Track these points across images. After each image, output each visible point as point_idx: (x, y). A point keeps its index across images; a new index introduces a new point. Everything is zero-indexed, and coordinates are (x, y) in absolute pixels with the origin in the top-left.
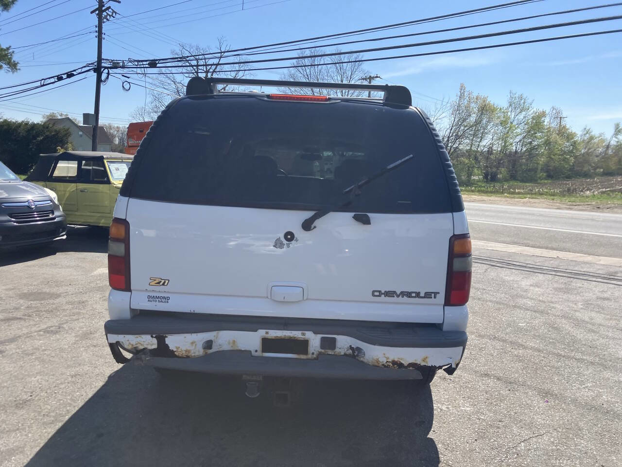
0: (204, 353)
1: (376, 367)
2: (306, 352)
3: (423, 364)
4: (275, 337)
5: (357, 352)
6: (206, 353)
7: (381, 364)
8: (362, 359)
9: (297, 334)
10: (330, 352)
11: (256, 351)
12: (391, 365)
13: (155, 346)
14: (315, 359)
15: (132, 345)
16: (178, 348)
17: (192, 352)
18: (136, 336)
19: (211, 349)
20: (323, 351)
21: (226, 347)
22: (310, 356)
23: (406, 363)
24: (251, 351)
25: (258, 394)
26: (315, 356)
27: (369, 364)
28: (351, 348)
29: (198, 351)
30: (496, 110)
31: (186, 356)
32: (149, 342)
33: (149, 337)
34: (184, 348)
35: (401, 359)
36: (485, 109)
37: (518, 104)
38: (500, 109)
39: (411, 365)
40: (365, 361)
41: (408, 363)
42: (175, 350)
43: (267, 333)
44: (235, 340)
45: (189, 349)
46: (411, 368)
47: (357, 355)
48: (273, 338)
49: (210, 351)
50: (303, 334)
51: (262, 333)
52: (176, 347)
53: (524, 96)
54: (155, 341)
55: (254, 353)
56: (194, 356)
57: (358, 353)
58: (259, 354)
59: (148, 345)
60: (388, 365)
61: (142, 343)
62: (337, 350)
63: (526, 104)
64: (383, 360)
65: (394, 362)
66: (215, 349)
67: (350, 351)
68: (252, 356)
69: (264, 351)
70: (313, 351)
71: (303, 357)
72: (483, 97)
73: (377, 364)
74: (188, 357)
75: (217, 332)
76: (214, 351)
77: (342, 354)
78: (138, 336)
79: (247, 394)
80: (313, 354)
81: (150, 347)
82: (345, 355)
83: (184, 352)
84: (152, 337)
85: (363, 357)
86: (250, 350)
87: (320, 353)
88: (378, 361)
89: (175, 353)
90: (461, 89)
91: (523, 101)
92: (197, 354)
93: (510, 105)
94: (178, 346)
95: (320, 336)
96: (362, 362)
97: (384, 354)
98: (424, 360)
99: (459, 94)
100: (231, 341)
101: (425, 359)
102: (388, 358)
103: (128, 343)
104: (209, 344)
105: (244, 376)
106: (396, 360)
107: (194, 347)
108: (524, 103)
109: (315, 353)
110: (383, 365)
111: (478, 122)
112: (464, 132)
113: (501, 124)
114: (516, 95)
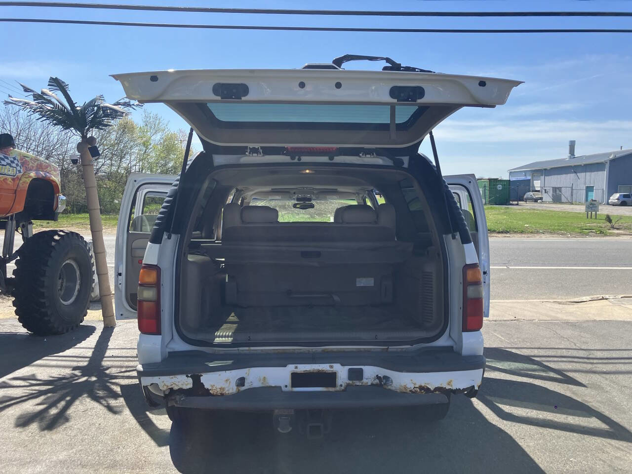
0: (237, 391)
1: (404, 394)
2: (334, 384)
3: (448, 387)
4: (304, 371)
5: (384, 381)
6: (239, 390)
7: (408, 390)
8: (389, 387)
9: (325, 367)
10: (358, 383)
11: (286, 386)
12: (418, 390)
13: (190, 386)
14: (343, 391)
15: (168, 386)
16: (212, 386)
17: (227, 389)
18: (171, 377)
19: (244, 386)
20: (351, 382)
21: (257, 384)
22: (338, 388)
23: (432, 388)
24: (280, 387)
25: (290, 429)
26: (343, 388)
27: (396, 392)
28: (378, 377)
29: (231, 388)
30: (136, 129)
31: (220, 394)
32: (184, 382)
33: (184, 376)
34: (219, 387)
35: (428, 384)
36: (126, 127)
37: (153, 124)
38: (140, 128)
39: (437, 389)
40: (393, 388)
41: (434, 387)
42: (210, 388)
43: (296, 368)
44: (266, 377)
45: (223, 386)
46: (437, 392)
47: (385, 384)
48: (303, 372)
49: (242, 388)
50: (331, 367)
51: (291, 368)
52: (211, 385)
53: (159, 116)
54: (190, 380)
55: (284, 389)
56: (228, 393)
57: (386, 381)
58: (289, 389)
59: (182, 385)
60: (416, 391)
61: (177, 383)
62: (365, 381)
63: (161, 124)
64: (411, 386)
65: (421, 388)
66: (247, 386)
67: (377, 381)
68: (282, 392)
69: (293, 385)
70: (342, 383)
71: (331, 389)
73: (405, 391)
74: (222, 395)
75: (248, 369)
76: (247, 388)
77: (369, 384)
78: (173, 376)
79: (279, 429)
80: (341, 386)
81: (185, 387)
82: (372, 384)
83: (219, 390)
84: (187, 376)
85: (391, 385)
86: (281, 385)
87: (348, 385)
88: (405, 388)
89: (210, 391)
91: (158, 122)
92: (231, 391)
93: (146, 125)
94: (212, 384)
95: (348, 367)
96: (390, 390)
97: (412, 380)
98: (449, 384)
100: (262, 378)
101: (450, 382)
102: (415, 384)
103: (163, 384)
104: (241, 381)
105: (276, 411)
106: (423, 385)
107: (228, 384)
109: (343, 385)
110: (411, 391)
112: (103, 151)
113: (144, 144)
114: (151, 115)
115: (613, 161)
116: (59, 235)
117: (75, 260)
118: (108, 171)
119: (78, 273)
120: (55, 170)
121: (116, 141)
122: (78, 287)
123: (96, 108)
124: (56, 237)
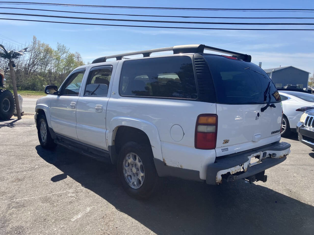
1: (280, 158)
8: (274, 157)
20: (263, 158)
26: (261, 161)
28: (269, 154)
30: (53, 52)
36: (48, 51)
37: (62, 49)
38: (55, 51)
40: (276, 157)
43: (253, 155)
53: (65, 46)
59: (238, 170)
63: (66, 49)
64: (282, 155)
67: (269, 156)
72: (46, 44)
84: (240, 166)
90: (34, 39)
91: (64, 48)
93: (59, 50)
95: (263, 152)
97: (283, 153)
99: (33, 41)
103: (232, 172)
108: (65, 49)
110: (282, 157)
111: (45, 57)
112: (37, 62)
113: (57, 59)
114: (60, 45)
115: (273, 72)
116: (3, 90)
117: (8, 98)
118: (40, 71)
119: (9, 103)
120: (2, 71)
121: (43, 58)
122: (9, 107)
123: (13, 53)
124: (2, 91)
